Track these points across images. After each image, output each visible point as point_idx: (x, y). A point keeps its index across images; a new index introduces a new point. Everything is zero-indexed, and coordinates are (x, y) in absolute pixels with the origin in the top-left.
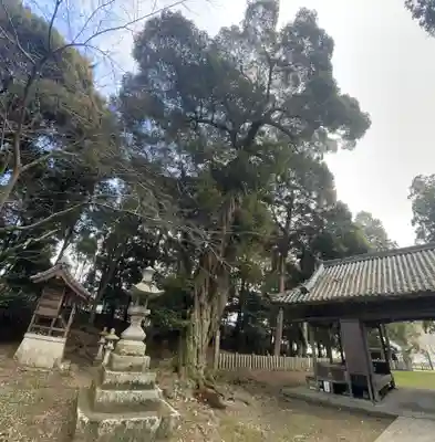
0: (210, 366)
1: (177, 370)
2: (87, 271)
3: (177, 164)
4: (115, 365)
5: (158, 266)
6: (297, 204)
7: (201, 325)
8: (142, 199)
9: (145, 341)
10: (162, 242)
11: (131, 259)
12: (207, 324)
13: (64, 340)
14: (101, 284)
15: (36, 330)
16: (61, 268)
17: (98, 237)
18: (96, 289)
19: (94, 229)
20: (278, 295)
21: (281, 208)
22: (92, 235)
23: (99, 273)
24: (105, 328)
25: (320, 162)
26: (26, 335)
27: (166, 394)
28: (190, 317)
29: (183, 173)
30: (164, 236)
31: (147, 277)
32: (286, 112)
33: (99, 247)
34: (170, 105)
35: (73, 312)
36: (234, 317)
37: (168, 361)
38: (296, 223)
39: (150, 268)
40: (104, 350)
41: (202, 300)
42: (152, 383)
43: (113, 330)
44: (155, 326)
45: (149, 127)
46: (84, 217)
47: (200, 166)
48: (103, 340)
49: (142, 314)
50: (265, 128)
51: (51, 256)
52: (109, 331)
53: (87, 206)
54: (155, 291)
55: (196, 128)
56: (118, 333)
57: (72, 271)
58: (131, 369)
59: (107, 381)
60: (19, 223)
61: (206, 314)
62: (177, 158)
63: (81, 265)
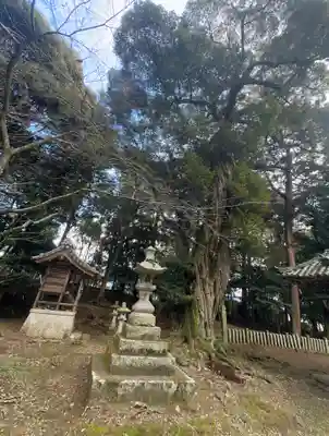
0: (220, 339)
1: (186, 341)
2: (93, 251)
3: (164, 148)
4: (128, 335)
5: (158, 246)
6: (297, 164)
7: (206, 300)
8: (137, 185)
9: (154, 313)
10: (159, 223)
11: (134, 241)
12: (211, 299)
13: (73, 313)
14: (108, 263)
15: (43, 306)
16: (65, 249)
17: (102, 221)
18: (104, 268)
19: (96, 214)
20: (290, 268)
21: (277, 173)
22: (95, 220)
23: (105, 254)
24: (117, 302)
25: (322, 105)
26: (32, 310)
27: (178, 362)
28: (193, 292)
29: (171, 156)
30: (161, 218)
31: (150, 256)
32: (267, 64)
33: (104, 230)
34: (152, 93)
35: (81, 288)
36: (238, 293)
37: (178, 332)
38: (299, 186)
39: (151, 248)
40: (117, 321)
41: (204, 276)
42: (164, 351)
43: (124, 304)
44: (163, 300)
45: (136, 117)
46: (85, 203)
47: (185, 146)
48: (115, 312)
49: (149, 290)
50: (246, 90)
51: (54, 238)
52: (120, 305)
53: (87, 192)
54: (158, 268)
55: (178, 110)
56: (129, 306)
57: (77, 252)
58: (143, 337)
59: (123, 347)
60: (15, 206)
61: (209, 289)
62: (163, 143)
63: (86, 246)
